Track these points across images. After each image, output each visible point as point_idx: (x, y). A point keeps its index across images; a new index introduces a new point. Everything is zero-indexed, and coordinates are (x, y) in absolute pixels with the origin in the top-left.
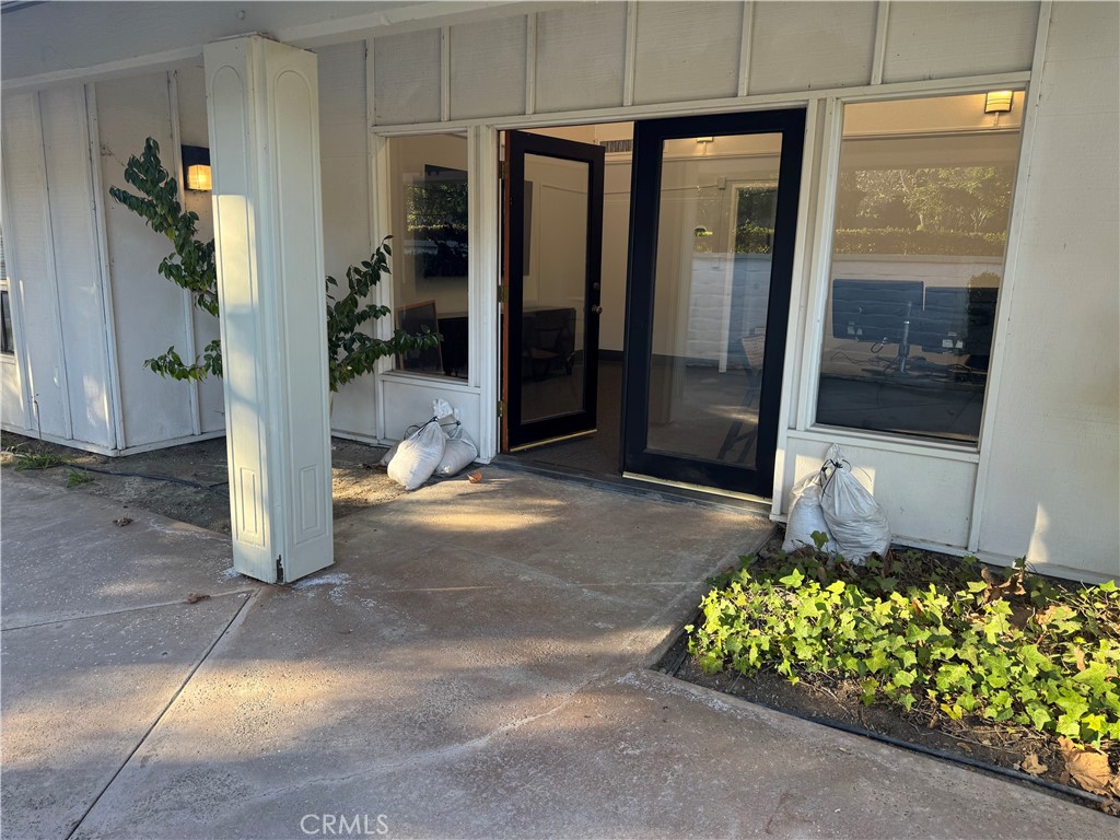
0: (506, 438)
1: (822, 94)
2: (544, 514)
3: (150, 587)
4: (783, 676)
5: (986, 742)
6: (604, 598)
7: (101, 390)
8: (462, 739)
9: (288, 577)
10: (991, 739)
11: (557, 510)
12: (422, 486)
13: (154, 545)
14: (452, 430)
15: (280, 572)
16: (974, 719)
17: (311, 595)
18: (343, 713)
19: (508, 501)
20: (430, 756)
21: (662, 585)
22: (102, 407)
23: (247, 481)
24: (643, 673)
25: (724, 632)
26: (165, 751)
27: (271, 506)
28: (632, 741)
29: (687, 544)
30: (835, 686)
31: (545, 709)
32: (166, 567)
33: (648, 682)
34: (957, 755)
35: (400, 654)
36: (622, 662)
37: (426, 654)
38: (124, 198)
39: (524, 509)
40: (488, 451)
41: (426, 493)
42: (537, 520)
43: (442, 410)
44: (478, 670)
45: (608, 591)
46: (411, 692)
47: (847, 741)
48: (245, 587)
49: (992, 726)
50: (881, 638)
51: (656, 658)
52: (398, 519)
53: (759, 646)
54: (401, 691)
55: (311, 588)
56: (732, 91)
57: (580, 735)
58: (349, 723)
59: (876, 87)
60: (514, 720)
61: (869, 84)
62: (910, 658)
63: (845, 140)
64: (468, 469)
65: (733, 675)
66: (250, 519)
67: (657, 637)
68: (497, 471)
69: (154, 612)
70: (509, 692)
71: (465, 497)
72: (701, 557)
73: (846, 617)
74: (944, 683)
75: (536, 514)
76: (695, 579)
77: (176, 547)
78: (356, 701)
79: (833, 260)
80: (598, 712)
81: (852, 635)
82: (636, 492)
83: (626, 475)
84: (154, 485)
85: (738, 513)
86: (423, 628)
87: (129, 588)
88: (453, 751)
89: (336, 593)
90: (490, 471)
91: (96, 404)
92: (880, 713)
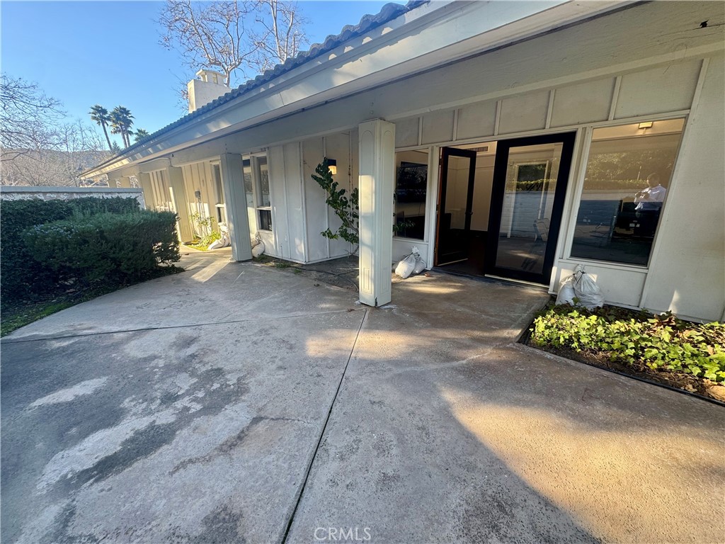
0: (437, 261)
1: (584, 126)
2: (457, 288)
3: (333, 306)
4: (574, 349)
5: (666, 378)
6: (491, 318)
7: (301, 243)
8: (457, 360)
9: (379, 305)
10: (669, 378)
11: (461, 287)
12: (408, 277)
13: (329, 293)
14: (418, 258)
15: (376, 303)
16: (660, 369)
17: (386, 311)
18: (413, 349)
19: (442, 283)
20: (447, 365)
21: (512, 315)
22: (301, 248)
23: (366, 272)
24: (516, 344)
25: (547, 332)
26: (360, 355)
27: (374, 281)
28: (520, 366)
29: (517, 301)
30: (596, 353)
31: (484, 353)
32: (336, 300)
33: (519, 347)
34: (654, 382)
35: (424, 332)
36: (506, 340)
37: (433, 332)
38: (315, 178)
39: (450, 286)
40: (430, 266)
41: (410, 280)
42: (455, 290)
43: (415, 250)
44: (454, 339)
45: (492, 316)
46: (433, 344)
47: (606, 373)
48: (364, 307)
49: (670, 373)
50: (617, 337)
51: (518, 339)
52: (405, 288)
53: (564, 337)
54: (429, 343)
55: (385, 309)
56: (542, 126)
57: (500, 362)
58: (415, 352)
59: (611, 122)
60: (473, 355)
61: (607, 120)
62: (631, 345)
63: (593, 142)
64: (423, 272)
65: (551, 346)
66: (366, 285)
67: (518, 332)
68: (433, 273)
69: (339, 313)
70: (468, 347)
71: (425, 282)
72: (525, 306)
73: (600, 328)
74: (648, 355)
75: (455, 288)
76: (524, 313)
77: (336, 294)
78: (416, 346)
79: (583, 193)
80: (504, 356)
81: (604, 335)
82: (490, 282)
83: (486, 275)
84: (321, 274)
85: (534, 290)
86: (429, 324)
87: (328, 306)
88: (455, 364)
89: (394, 311)
90: (431, 272)
91: (299, 247)
92: (616, 364)
